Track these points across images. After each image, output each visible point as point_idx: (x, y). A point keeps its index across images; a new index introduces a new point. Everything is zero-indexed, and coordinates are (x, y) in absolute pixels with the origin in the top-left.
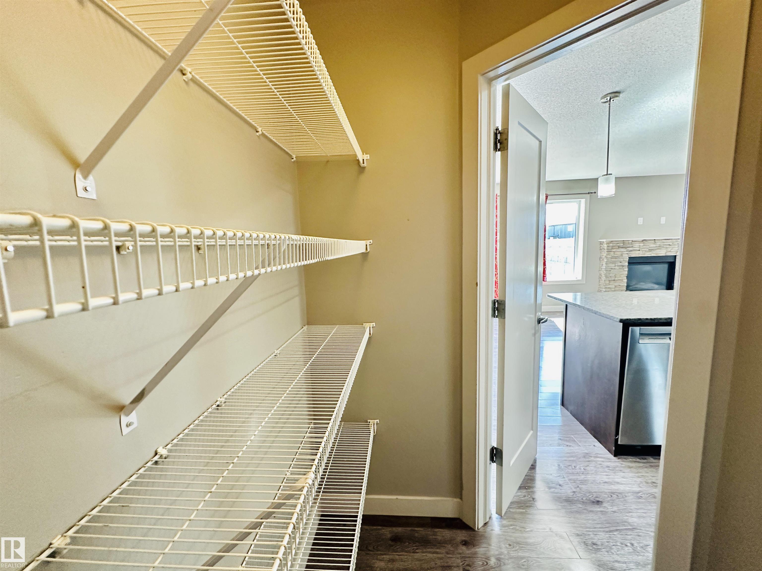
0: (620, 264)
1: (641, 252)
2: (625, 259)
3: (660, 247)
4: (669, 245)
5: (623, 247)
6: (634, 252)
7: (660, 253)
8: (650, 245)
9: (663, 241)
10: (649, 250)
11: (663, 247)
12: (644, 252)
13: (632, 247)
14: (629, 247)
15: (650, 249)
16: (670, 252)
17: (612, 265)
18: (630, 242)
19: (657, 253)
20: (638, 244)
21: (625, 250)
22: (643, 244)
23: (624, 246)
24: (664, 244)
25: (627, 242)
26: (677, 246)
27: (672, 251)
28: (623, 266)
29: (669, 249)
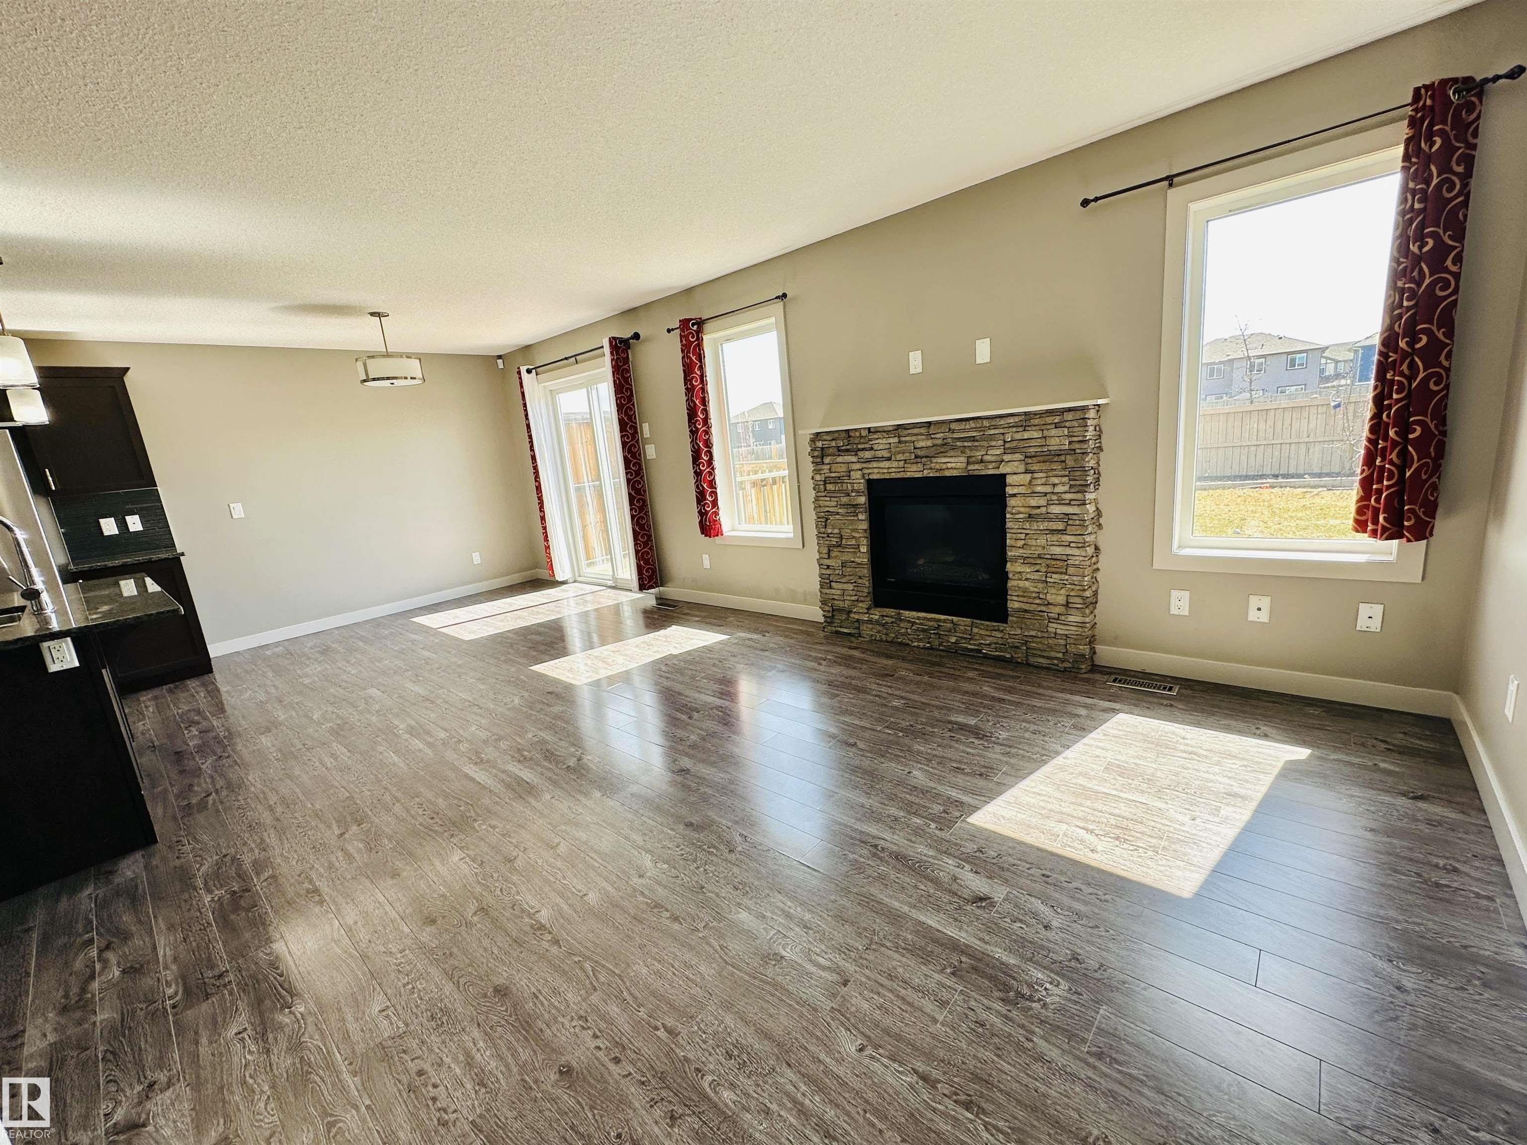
0: (845, 500)
1: (895, 464)
2: (856, 487)
3: (945, 448)
4: (973, 439)
5: (848, 450)
6: (875, 465)
7: (949, 465)
8: (918, 440)
9: (954, 426)
10: (916, 457)
11: (954, 448)
12: (902, 464)
13: (872, 449)
14: (863, 449)
15: (919, 452)
16: (982, 461)
17: (827, 503)
18: (864, 433)
19: (938, 467)
20: (884, 441)
21: (854, 459)
22: (896, 440)
23: (848, 447)
24: (956, 435)
25: (857, 434)
26: (1001, 443)
27: (987, 458)
28: (855, 506)
29: (979, 454)
